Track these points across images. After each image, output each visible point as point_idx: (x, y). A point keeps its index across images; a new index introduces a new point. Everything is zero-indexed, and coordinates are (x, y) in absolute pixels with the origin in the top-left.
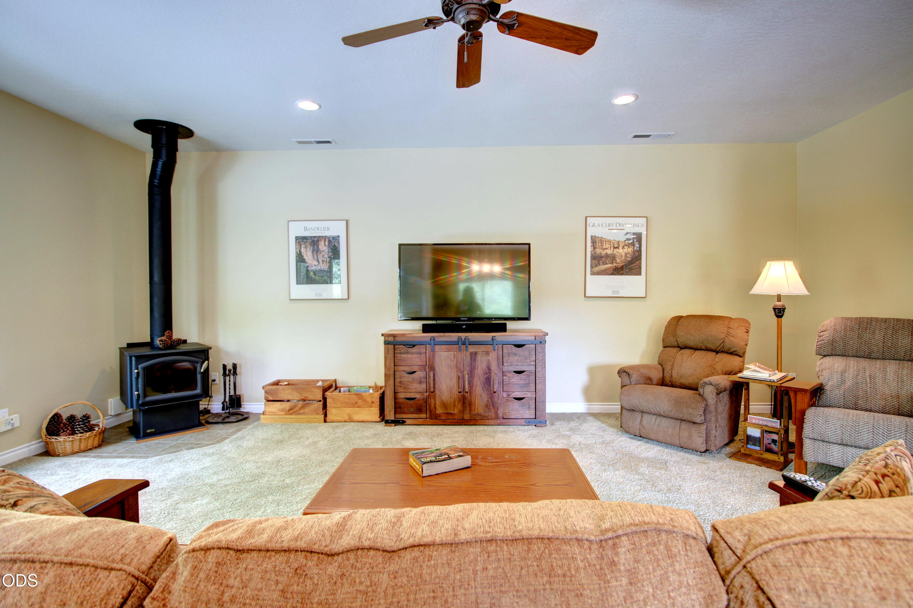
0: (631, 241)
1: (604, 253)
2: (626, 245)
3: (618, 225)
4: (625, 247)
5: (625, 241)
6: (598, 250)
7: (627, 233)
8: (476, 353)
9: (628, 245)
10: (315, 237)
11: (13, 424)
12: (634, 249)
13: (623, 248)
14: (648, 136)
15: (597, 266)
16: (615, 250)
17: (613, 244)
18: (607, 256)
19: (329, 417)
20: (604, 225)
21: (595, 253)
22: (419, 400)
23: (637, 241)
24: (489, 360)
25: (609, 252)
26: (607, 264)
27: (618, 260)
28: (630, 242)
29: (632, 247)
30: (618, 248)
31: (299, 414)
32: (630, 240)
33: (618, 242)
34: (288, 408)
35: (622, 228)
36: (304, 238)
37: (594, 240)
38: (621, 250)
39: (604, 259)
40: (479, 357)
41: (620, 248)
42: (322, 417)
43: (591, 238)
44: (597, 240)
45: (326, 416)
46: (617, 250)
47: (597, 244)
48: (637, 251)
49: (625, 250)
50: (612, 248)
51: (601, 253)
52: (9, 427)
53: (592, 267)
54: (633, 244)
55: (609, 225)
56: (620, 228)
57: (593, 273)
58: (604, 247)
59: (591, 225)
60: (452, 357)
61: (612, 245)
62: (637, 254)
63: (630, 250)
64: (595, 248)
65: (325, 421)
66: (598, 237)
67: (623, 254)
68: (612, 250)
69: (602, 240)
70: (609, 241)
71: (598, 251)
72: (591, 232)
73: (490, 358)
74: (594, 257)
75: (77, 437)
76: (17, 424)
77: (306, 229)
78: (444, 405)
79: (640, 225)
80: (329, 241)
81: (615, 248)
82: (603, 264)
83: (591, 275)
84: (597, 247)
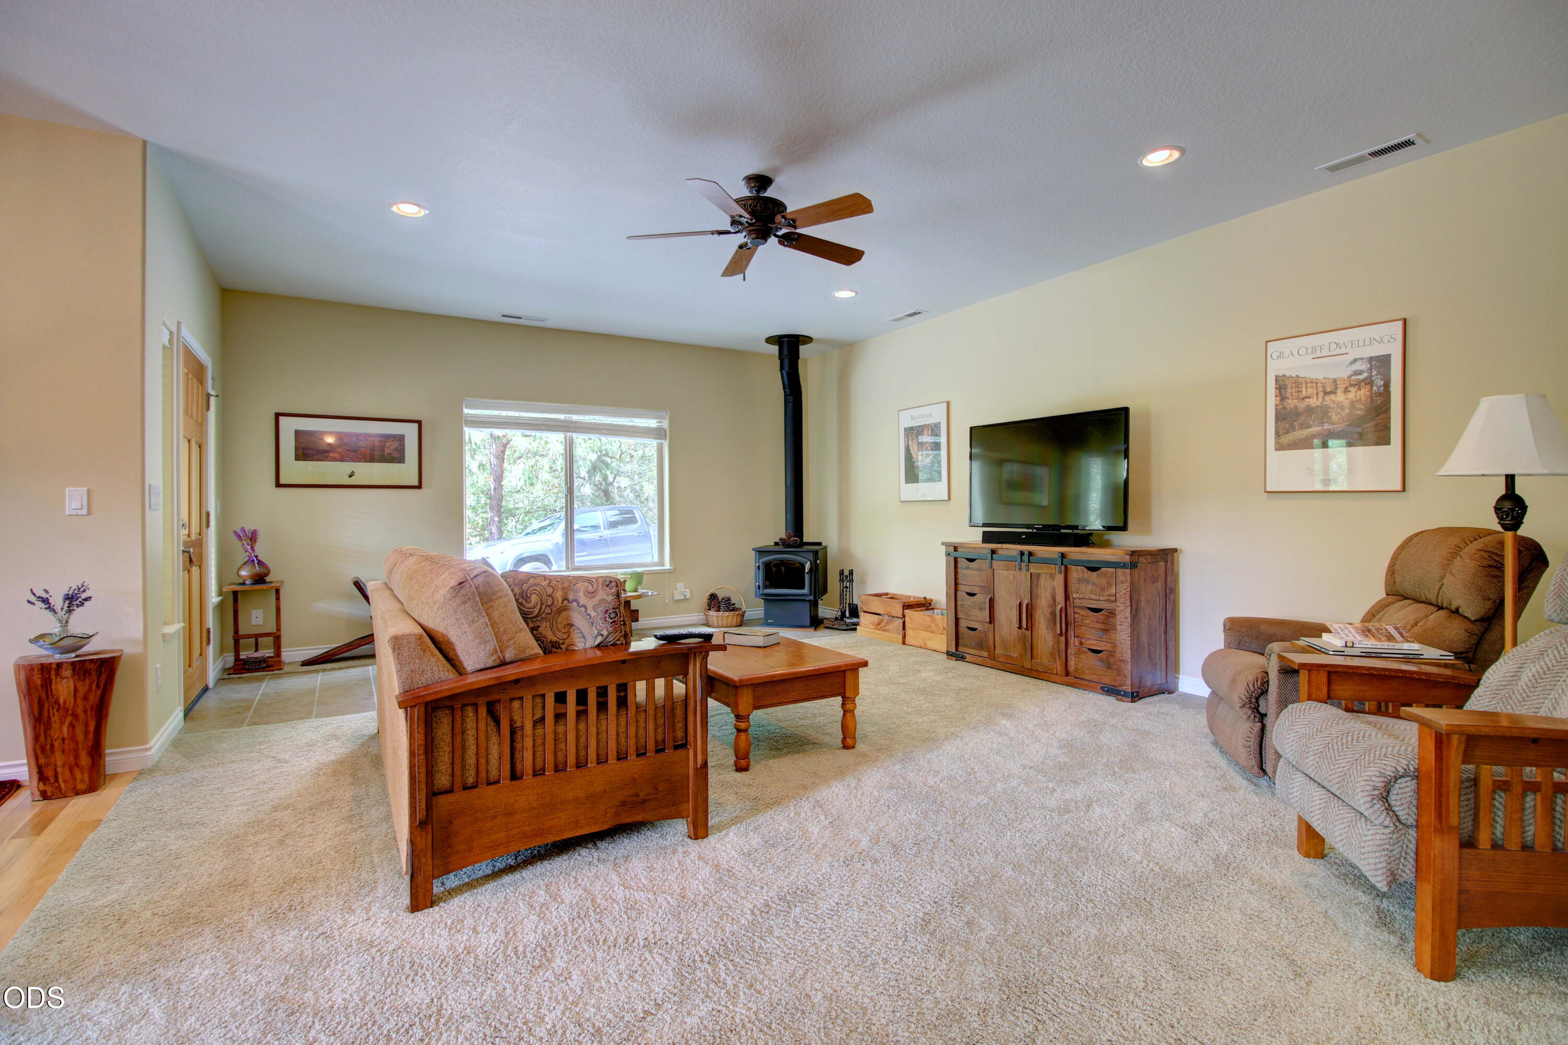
0: (1365, 375)
1: (1302, 406)
2: (1353, 386)
3: (1333, 346)
4: (1351, 389)
5: (1350, 377)
6: (1290, 401)
7: (1355, 361)
8: (1038, 575)
9: (1358, 385)
10: (920, 426)
11: (685, 596)
12: (1371, 390)
13: (1346, 391)
14: (1409, 143)
15: (1288, 432)
16: (1327, 398)
17: (1323, 387)
18: (1310, 410)
19: (908, 640)
20: (1303, 351)
21: (1284, 408)
22: (980, 631)
23: (1378, 373)
24: (1054, 587)
25: (1314, 402)
26: (1310, 427)
27: (1334, 418)
28: (1361, 377)
29: (1368, 387)
30: (1334, 392)
31: (884, 630)
32: (1361, 373)
33: (1335, 381)
34: (876, 622)
35: (1343, 351)
36: (912, 429)
37: (1282, 385)
38: (1340, 397)
39: (1303, 418)
40: (1042, 581)
41: (1339, 391)
42: (901, 637)
43: (1276, 380)
44: (1289, 384)
45: (904, 637)
46: (1332, 397)
47: (1289, 390)
48: (1380, 394)
49: (1351, 395)
50: (1321, 395)
51: (1296, 407)
52: (682, 597)
53: (1278, 435)
54: (1369, 382)
55: (1314, 349)
56: (1338, 351)
57: (1280, 447)
58: (1304, 394)
59: (1275, 356)
60: (1011, 578)
61: (1320, 389)
62: (1379, 400)
63: (1363, 393)
64: (1283, 399)
65: (904, 643)
66: (1291, 377)
67: (1346, 403)
68: (1320, 400)
69: (1298, 382)
70: (1315, 382)
71: (1291, 403)
72: (1277, 367)
73: (1055, 584)
74: (1280, 417)
75: (720, 613)
76: (688, 596)
77: (913, 418)
78: (1005, 645)
79: (1385, 340)
80: (932, 430)
81: (1326, 393)
82: (1301, 428)
83: (1277, 449)
84: (1288, 395)
